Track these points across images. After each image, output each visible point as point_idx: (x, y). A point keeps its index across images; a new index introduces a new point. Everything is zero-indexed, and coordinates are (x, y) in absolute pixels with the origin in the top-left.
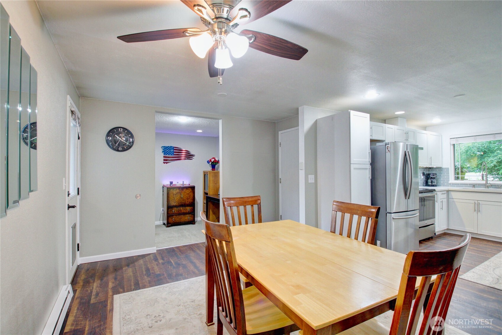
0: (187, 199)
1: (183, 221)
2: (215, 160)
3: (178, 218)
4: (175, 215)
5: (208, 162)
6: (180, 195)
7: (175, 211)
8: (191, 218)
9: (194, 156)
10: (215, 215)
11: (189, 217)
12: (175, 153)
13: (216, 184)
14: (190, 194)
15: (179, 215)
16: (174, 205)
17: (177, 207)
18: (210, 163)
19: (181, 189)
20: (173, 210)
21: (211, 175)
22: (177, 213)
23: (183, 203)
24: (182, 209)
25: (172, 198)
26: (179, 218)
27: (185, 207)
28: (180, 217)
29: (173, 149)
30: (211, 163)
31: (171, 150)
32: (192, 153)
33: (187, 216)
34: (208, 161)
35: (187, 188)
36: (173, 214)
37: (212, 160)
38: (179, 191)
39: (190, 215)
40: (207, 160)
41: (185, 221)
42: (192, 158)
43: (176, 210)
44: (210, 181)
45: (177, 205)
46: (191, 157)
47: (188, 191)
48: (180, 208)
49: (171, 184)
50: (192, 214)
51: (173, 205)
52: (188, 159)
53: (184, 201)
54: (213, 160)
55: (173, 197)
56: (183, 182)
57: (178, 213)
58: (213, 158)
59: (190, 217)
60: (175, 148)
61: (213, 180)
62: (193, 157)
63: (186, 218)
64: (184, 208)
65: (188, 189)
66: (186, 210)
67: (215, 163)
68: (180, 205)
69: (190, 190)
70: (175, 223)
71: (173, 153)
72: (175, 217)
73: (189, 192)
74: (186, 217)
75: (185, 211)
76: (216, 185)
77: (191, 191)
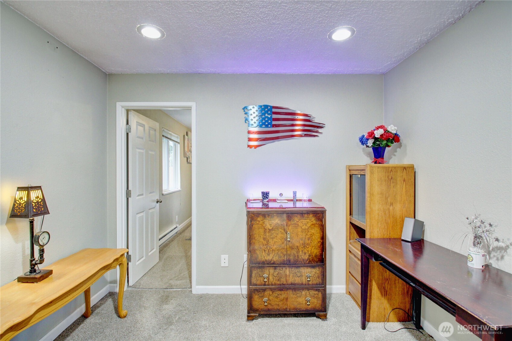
0: (304, 246)
1: (292, 306)
2: (386, 131)
3: (277, 297)
4: (271, 289)
5: (363, 141)
6: (282, 233)
7: (271, 278)
8: (315, 301)
9: (321, 127)
10: (389, 300)
11: (309, 298)
12: (274, 123)
13: (392, 204)
14: (313, 231)
15: (281, 290)
16: (266, 261)
17: (275, 268)
18: (370, 142)
19: (285, 216)
20: (265, 275)
21: (376, 176)
22: (275, 284)
23: (292, 258)
24: (288, 273)
25: (262, 240)
26: (282, 297)
27: (298, 267)
28: (284, 295)
29: (271, 111)
30: (374, 143)
31: (266, 115)
32: (317, 120)
33: (304, 293)
34: (363, 136)
35: (302, 213)
36: (265, 285)
37: (375, 132)
38: (279, 222)
39: (312, 292)
40: (360, 136)
41: (298, 307)
42: (317, 132)
43: (273, 274)
44: (372, 194)
45: (275, 259)
46: (316, 129)
47: (304, 221)
48: (284, 269)
49: (264, 199)
50: (318, 290)
51: (263, 259)
52: (306, 135)
53: (294, 252)
54: (378, 133)
55: (264, 239)
56: (295, 193)
57: (279, 283)
58: (381, 127)
59: (311, 296)
60: (274, 110)
61: (382, 194)
62: (320, 130)
63: (302, 300)
64: (294, 270)
65: (306, 215)
66: (301, 276)
67: (385, 142)
68: (284, 261)
69: (312, 220)
70: (269, 310)
71: (271, 122)
72: (270, 295)
73: (308, 225)
74: (300, 297)
75: (297, 280)
76: (391, 208)
77: (314, 222)
